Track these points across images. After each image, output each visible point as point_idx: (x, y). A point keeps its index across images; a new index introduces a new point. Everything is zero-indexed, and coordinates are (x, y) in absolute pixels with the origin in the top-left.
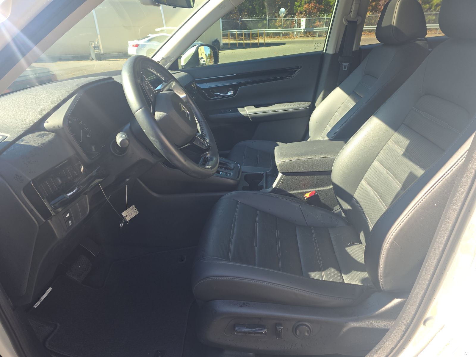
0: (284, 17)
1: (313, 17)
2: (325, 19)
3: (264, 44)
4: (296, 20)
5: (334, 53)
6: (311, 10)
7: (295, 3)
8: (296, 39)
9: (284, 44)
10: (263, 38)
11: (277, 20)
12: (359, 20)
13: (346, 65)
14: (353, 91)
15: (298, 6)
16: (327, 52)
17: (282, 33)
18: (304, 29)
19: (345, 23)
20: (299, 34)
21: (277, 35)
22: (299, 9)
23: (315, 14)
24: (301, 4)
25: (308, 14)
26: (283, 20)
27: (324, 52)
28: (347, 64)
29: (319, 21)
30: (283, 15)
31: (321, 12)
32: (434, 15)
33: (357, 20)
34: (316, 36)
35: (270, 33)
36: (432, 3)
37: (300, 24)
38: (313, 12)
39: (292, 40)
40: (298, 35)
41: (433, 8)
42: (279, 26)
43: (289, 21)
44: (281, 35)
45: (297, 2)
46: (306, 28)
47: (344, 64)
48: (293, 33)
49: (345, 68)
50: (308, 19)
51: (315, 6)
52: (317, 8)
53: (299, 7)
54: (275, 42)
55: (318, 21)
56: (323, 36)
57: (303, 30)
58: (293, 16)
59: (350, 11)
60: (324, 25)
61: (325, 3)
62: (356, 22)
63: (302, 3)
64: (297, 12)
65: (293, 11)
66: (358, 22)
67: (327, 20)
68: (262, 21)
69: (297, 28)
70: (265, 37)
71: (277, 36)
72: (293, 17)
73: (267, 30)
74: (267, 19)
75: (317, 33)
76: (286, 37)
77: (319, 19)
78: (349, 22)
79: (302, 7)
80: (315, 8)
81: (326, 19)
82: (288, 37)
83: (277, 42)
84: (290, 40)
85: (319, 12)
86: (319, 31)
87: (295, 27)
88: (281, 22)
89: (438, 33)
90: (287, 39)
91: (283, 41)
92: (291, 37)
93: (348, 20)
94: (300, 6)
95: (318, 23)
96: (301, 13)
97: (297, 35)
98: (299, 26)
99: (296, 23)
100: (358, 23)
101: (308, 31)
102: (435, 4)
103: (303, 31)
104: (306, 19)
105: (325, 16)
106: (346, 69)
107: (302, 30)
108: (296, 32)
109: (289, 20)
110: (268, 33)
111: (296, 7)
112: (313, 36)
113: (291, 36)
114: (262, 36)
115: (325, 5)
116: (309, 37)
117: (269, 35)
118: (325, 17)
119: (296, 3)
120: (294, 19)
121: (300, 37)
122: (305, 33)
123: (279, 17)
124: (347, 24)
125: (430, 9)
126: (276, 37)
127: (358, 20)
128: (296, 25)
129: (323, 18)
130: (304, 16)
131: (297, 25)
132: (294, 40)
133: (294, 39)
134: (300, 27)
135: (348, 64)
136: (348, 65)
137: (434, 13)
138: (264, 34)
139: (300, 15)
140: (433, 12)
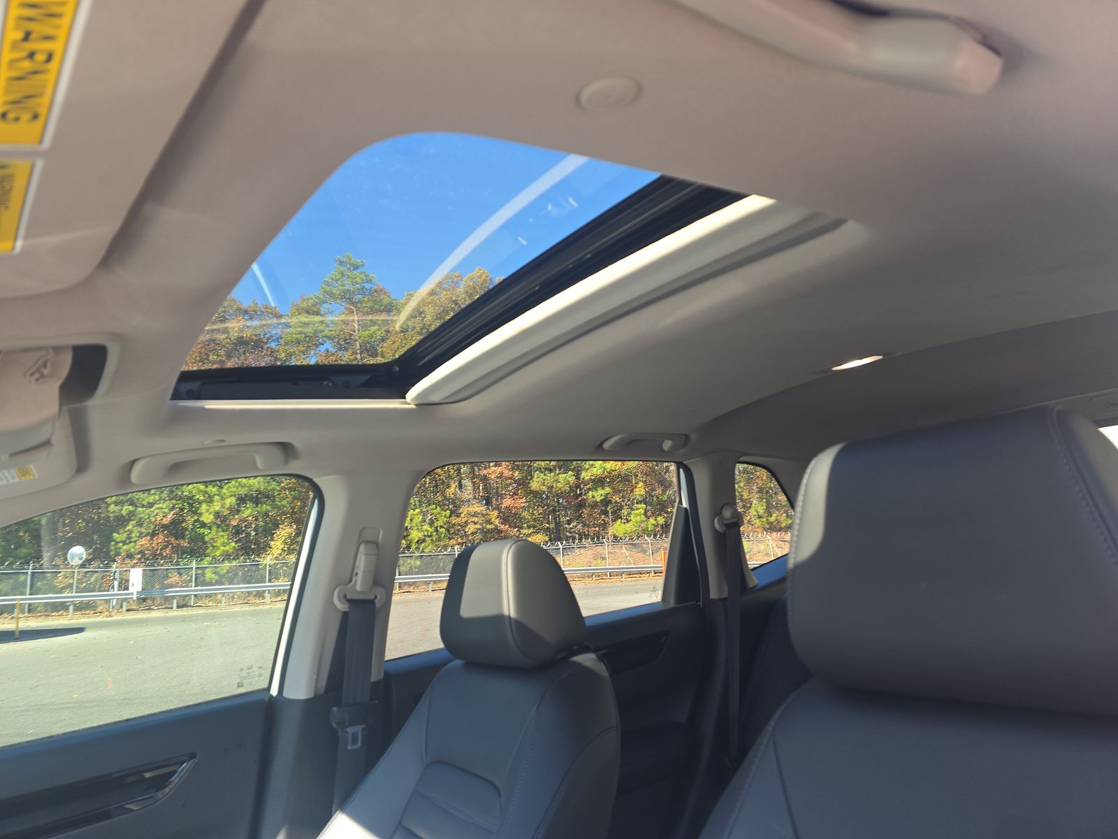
0: (83, 566)
1: (162, 565)
2: (194, 570)
3: (17, 633)
4: (115, 572)
5: (312, 696)
6: (157, 550)
7: (112, 536)
8: (116, 617)
9: (80, 630)
10: (13, 618)
11: (60, 572)
12: (378, 596)
13: (357, 733)
14: (400, 824)
15: (121, 542)
16: (287, 694)
17: (75, 605)
18: (137, 592)
19: (341, 606)
20: (125, 604)
21: (60, 607)
22: (125, 547)
23: (169, 559)
24: (129, 538)
25: (149, 559)
26: (78, 572)
27: (274, 691)
28: (358, 729)
29: (180, 574)
30: (76, 562)
31: (182, 555)
32: (417, 557)
33: (372, 597)
34: (172, 608)
35: (37, 605)
36: (409, 538)
37: (127, 581)
38: (161, 554)
39: (105, 619)
40: (121, 607)
41: (414, 547)
42: (64, 588)
43: (96, 575)
44: (71, 608)
45: (118, 533)
46: (143, 589)
47: (350, 730)
48: (108, 601)
49: (354, 741)
50: (150, 570)
51: (167, 542)
52: (173, 547)
53: (124, 543)
54: (52, 628)
55: (176, 574)
56: (190, 606)
57: (135, 594)
58: (106, 564)
59: (353, 573)
60: (190, 581)
61: (190, 537)
62: (372, 602)
63: (133, 535)
64: (118, 554)
65: (108, 552)
66: (376, 601)
67: (200, 572)
68: (13, 576)
69: (119, 590)
70: (21, 616)
71: (58, 611)
72: (107, 566)
73: (26, 598)
74: (30, 571)
75: (175, 601)
76: (88, 612)
77: (178, 569)
78: (351, 602)
79: (132, 544)
80: (168, 547)
81: (197, 568)
82: (92, 612)
83: (57, 626)
84: (100, 619)
85: (178, 554)
86: (180, 596)
87: (113, 588)
88: (73, 577)
89: (430, 591)
90: (89, 617)
91: (74, 624)
92: (100, 613)
93: (348, 597)
94: (128, 541)
95: (175, 578)
96: (130, 556)
97: (118, 607)
98: (124, 585)
99: (114, 579)
100: (378, 604)
101: (149, 597)
102: (416, 540)
103: (135, 597)
104: (144, 570)
105: (194, 563)
106: (359, 745)
107: (132, 594)
108: (115, 601)
109: (97, 572)
110: (30, 605)
111: (117, 543)
112: (163, 607)
113: (99, 609)
114: (12, 612)
115: (192, 540)
116: (152, 609)
117: (31, 609)
118: (194, 565)
119: (115, 535)
120: (109, 571)
121: (128, 610)
122: (142, 600)
123: (67, 565)
124: (347, 610)
125: (409, 547)
126: (53, 614)
127: (376, 597)
128: (116, 583)
129: (188, 568)
130: (137, 563)
131: (120, 584)
132: (109, 619)
133: (111, 616)
134: (127, 589)
135: (362, 726)
136: (363, 729)
137: (417, 554)
138: (18, 606)
139: (127, 561)
140: (413, 553)
